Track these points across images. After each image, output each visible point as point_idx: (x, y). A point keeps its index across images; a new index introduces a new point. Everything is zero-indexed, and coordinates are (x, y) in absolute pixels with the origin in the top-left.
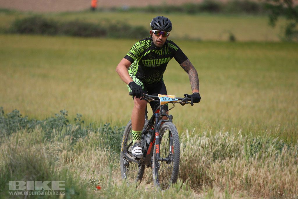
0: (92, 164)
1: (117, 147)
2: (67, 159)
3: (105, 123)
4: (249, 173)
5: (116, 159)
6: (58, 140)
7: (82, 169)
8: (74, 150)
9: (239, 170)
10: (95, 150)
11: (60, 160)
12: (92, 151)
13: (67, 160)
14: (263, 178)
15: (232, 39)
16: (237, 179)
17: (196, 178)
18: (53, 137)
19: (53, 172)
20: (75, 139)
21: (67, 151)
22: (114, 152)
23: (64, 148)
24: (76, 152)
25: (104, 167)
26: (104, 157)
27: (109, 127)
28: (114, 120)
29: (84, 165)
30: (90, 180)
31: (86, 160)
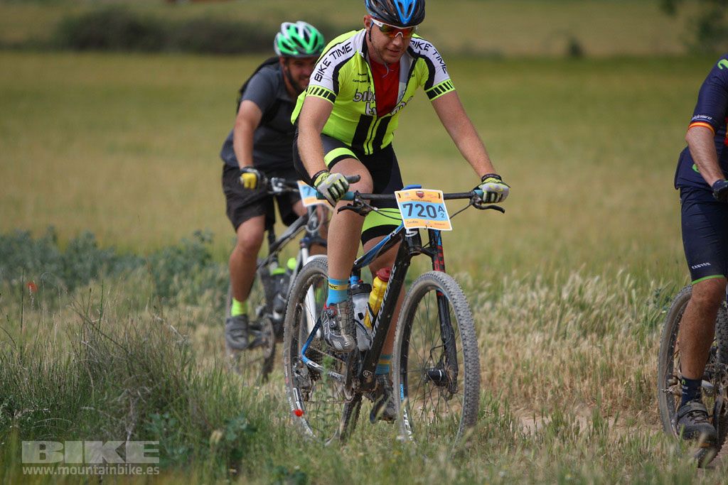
2: (209, 344)
4: (645, 369)
6: (187, 301)
9: (621, 364)
13: (209, 349)
15: (575, 51)
16: (616, 384)
17: (519, 384)
21: (210, 328)
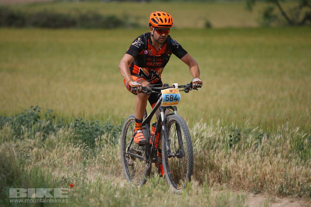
0: (65, 161)
1: (90, 142)
2: (38, 156)
3: (77, 118)
4: (228, 165)
5: (90, 155)
6: (28, 137)
7: (55, 166)
8: (45, 147)
9: (218, 162)
10: (68, 146)
11: (31, 158)
12: (65, 148)
13: (38, 158)
14: (243, 169)
15: (208, 25)
18: (23, 134)
19: (23, 170)
20: (46, 135)
21: (38, 149)
22: (87, 148)
23: (35, 145)
24: (48, 149)
25: (77, 163)
26: (77, 153)
27: (82, 121)
28: (87, 115)
29: (56, 162)
31: (58, 157)
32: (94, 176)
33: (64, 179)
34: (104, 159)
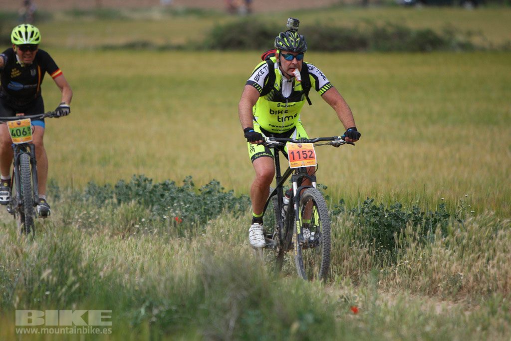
0: (345, 269)
1: (387, 239)
3: (365, 199)
5: (386, 260)
10: (350, 245)
12: (345, 248)
22: (382, 248)
25: (365, 273)
26: (365, 257)
28: (382, 194)
29: (332, 271)
30: (342, 297)
31: (334, 263)
32: (393, 296)
33: (343, 300)
34: (409, 266)
